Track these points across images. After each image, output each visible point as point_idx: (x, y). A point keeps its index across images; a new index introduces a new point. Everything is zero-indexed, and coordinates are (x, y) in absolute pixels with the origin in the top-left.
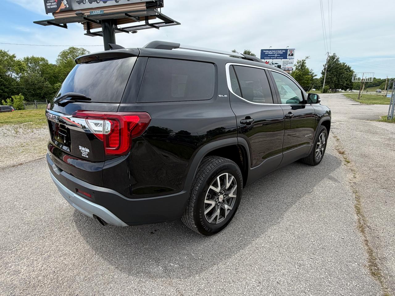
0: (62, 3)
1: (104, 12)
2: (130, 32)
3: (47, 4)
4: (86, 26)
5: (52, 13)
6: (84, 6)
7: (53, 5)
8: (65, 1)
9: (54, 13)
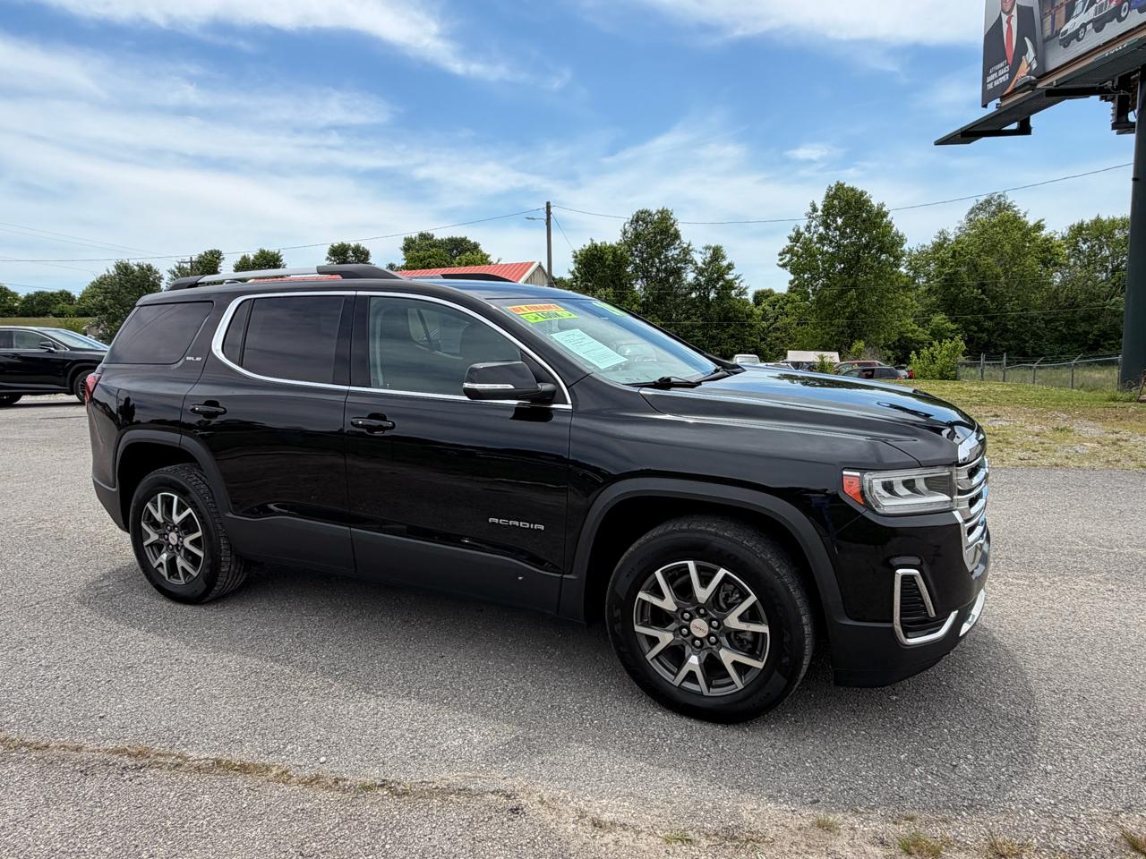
0: (1022, 60)
3: (989, 79)
4: (1116, 104)
5: (998, 101)
6: (1078, 48)
7: (1000, 76)
8: (1031, 54)
9: (1002, 98)
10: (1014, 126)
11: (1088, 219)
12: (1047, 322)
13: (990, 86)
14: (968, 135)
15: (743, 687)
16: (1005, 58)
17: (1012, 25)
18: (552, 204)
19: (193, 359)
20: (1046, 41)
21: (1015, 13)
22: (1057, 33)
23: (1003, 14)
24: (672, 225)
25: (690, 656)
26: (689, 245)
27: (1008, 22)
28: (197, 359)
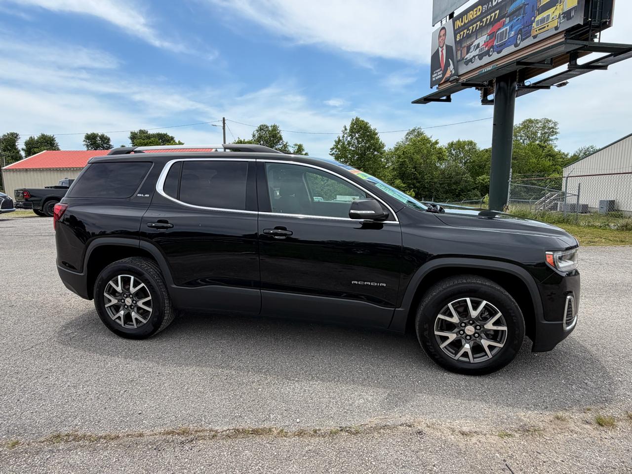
0: (448, 69)
1: (498, 66)
3: (433, 76)
4: (483, 92)
5: (437, 86)
6: (471, 66)
7: (438, 75)
8: (452, 67)
9: (440, 85)
10: (444, 98)
11: (455, 141)
12: (441, 184)
13: (434, 79)
14: (426, 100)
15: (492, 357)
16: (440, 67)
17: (443, 53)
18: (226, 119)
19: (142, 195)
20: (458, 61)
21: (444, 48)
22: (463, 59)
23: (439, 48)
24: (279, 133)
25: (465, 344)
26: (287, 143)
27: (442, 51)
28: (146, 195)
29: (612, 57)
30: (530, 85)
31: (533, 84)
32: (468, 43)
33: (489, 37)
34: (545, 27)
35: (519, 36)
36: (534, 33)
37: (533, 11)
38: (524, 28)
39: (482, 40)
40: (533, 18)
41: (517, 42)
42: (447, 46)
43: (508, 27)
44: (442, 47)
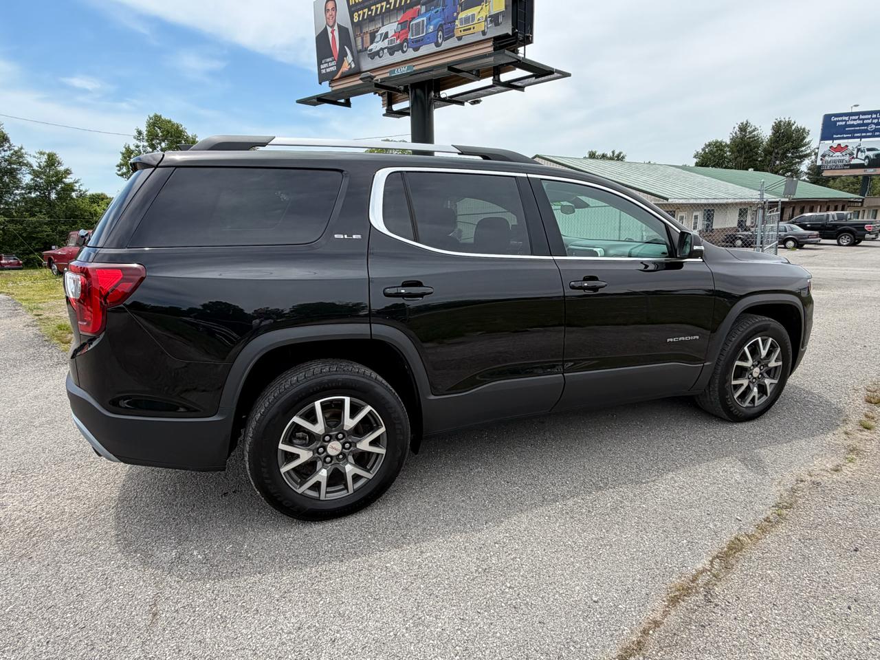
0: (344, 60)
1: (415, 68)
2: (466, 103)
3: (322, 67)
4: (386, 98)
6: (379, 62)
7: (330, 66)
8: (349, 58)
9: (332, 81)
10: (342, 101)
13: (324, 71)
14: (321, 100)
15: (770, 394)
16: (332, 55)
17: (334, 36)
19: (346, 236)
20: (360, 51)
21: (336, 28)
22: (366, 49)
23: (328, 27)
25: (753, 388)
27: (332, 32)
28: (354, 237)
29: (533, 80)
30: (446, 98)
31: (449, 97)
32: (372, 28)
33: (399, 26)
34: (470, 29)
35: (440, 33)
36: (458, 34)
37: (454, 5)
38: (445, 24)
39: (391, 28)
40: (455, 14)
41: (438, 41)
42: (339, 27)
43: (425, 19)
44: (332, 27)
